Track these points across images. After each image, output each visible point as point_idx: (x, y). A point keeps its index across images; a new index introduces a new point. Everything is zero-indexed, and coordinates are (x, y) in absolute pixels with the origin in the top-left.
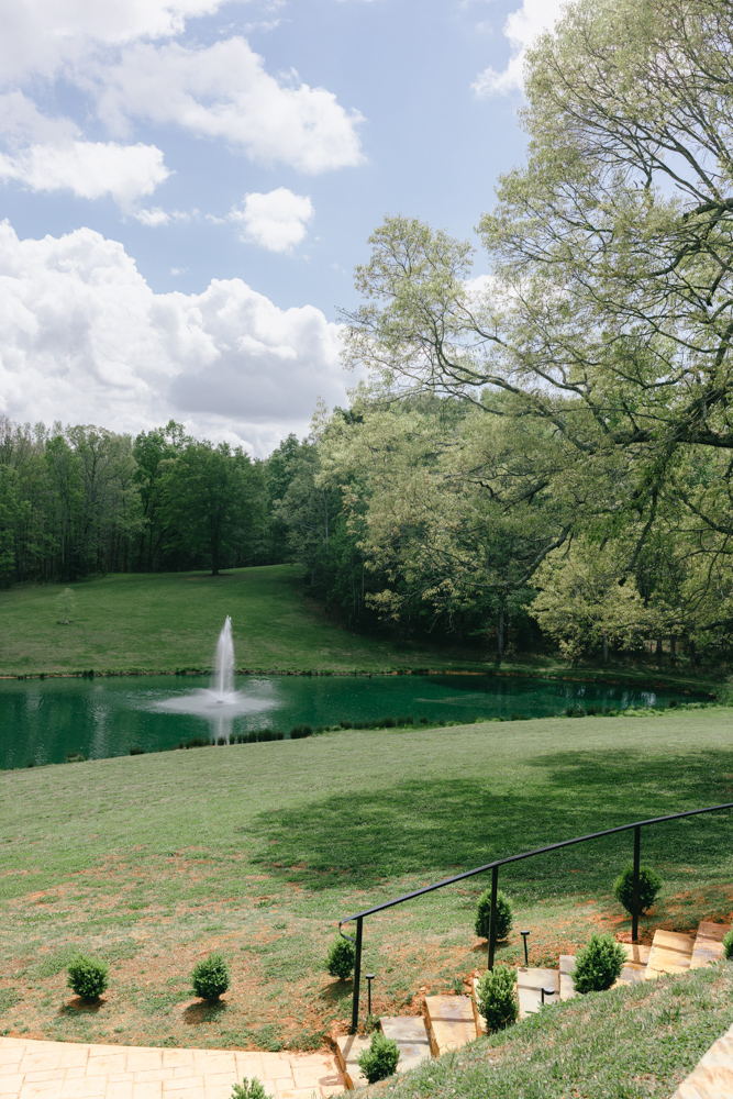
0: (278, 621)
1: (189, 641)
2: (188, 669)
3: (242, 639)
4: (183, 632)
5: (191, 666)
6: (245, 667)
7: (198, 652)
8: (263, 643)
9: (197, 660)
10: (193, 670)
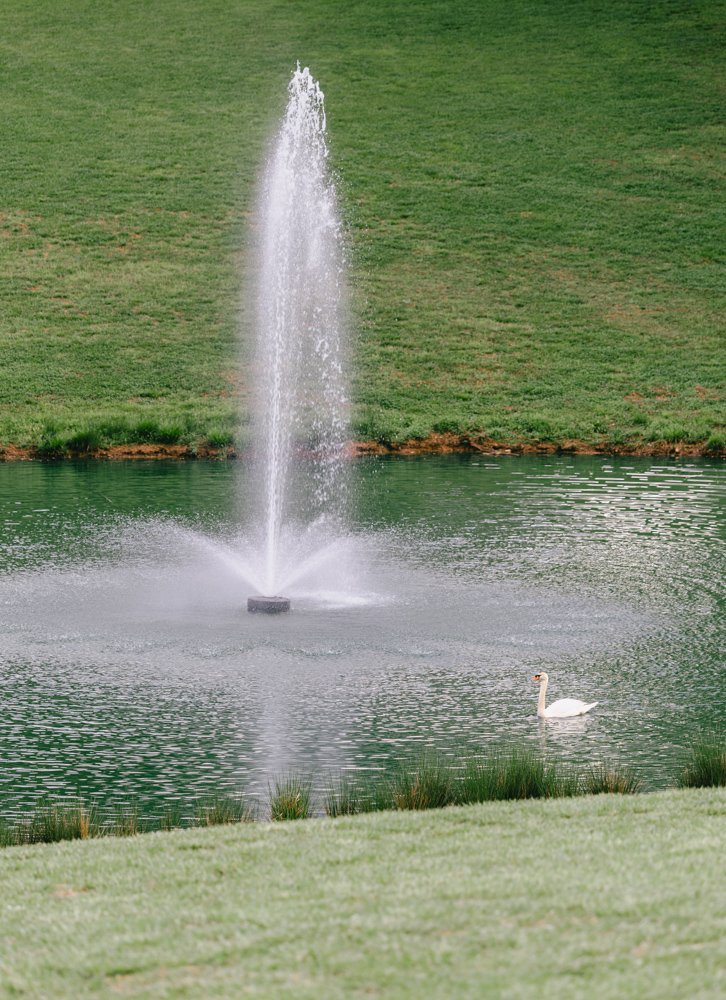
0: (660, 160)
1: (131, 277)
2: (113, 431)
3: (442, 261)
4: (100, 223)
5: (133, 412)
6: (454, 415)
7: (178, 333)
8: (567, 282)
9: (168, 380)
10: (145, 433)
